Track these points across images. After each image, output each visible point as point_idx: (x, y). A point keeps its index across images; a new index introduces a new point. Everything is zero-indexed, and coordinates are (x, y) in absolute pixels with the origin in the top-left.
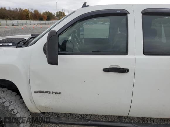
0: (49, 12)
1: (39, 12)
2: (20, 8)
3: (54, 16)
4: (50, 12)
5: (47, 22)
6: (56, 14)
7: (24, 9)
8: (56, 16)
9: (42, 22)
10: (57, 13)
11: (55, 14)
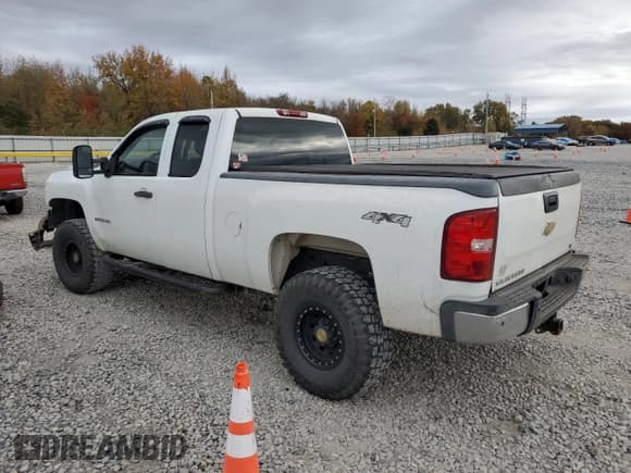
0: (448, 105)
1: (411, 108)
2: (352, 98)
3: (465, 117)
4: (453, 105)
5: (424, 139)
6: (472, 110)
7: (365, 102)
8: (471, 117)
9: (405, 140)
10: (477, 109)
11: (469, 111)
